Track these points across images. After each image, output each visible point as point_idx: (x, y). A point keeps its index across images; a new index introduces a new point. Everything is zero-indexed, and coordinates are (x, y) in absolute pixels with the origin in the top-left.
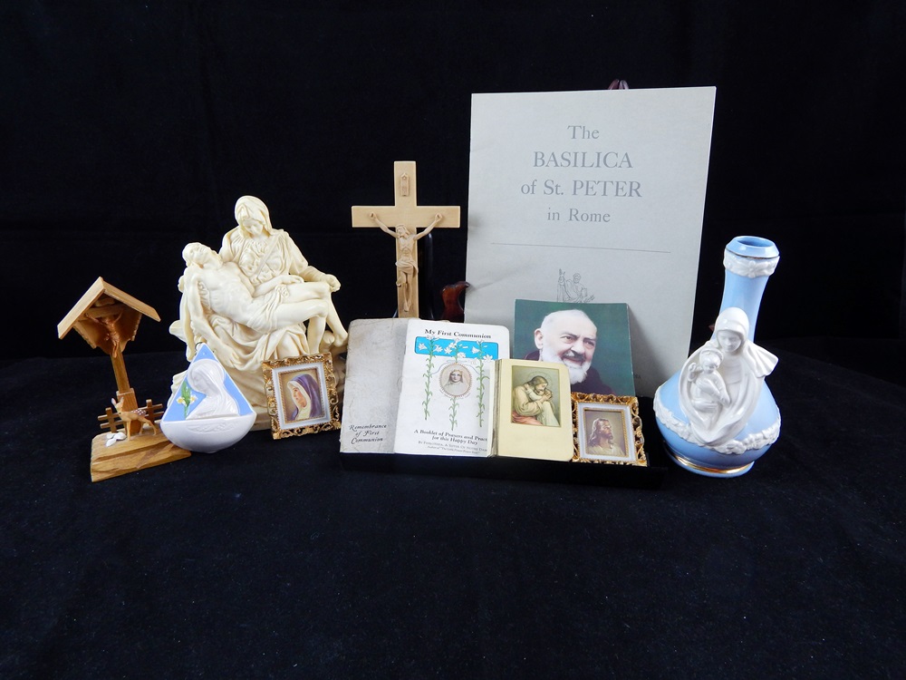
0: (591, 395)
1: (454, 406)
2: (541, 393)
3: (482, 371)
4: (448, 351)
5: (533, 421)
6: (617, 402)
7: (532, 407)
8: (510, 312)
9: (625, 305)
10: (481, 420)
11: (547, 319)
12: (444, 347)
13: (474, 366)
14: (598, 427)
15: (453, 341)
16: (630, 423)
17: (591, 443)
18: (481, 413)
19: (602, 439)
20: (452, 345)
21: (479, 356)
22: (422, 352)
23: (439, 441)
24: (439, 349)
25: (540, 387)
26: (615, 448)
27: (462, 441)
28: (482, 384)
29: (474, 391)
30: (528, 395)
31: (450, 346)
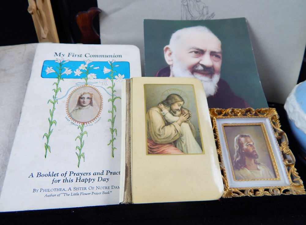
0: (229, 110)
1: (82, 135)
2: (178, 113)
3: (113, 91)
4: (78, 73)
5: (171, 149)
6: (256, 115)
7: (169, 131)
8: (140, 34)
9: (243, 20)
10: (113, 149)
11: (175, 36)
12: (73, 69)
13: (105, 87)
14: (240, 145)
15: (84, 63)
16: (272, 137)
17: (238, 165)
18: (112, 141)
19: (247, 160)
20: (82, 67)
21: (111, 76)
22: (50, 76)
23: (61, 185)
24: (68, 72)
25: (176, 107)
26: (263, 170)
27: (90, 180)
28: (114, 106)
29: (105, 115)
30: (164, 117)
31: (81, 68)
